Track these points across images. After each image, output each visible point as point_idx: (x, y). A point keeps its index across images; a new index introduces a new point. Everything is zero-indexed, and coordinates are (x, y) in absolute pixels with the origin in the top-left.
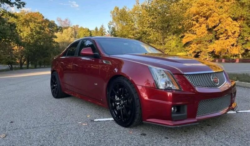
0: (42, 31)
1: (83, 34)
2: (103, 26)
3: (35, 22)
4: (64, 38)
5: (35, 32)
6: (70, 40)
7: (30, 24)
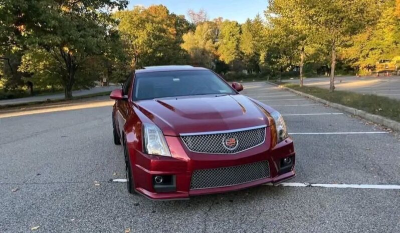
0: (163, 34)
1: (229, 32)
2: (259, 15)
3: (153, 22)
4: (196, 42)
5: (153, 36)
6: (205, 44)
7: (147, 25)
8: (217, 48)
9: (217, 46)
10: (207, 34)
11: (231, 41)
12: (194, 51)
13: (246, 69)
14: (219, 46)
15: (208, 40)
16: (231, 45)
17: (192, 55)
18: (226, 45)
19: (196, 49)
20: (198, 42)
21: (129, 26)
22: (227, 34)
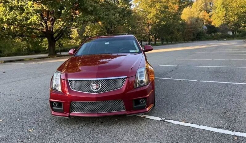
0: (167, 10)
3: (160, 2)
4: (192, 13)
5: (160, 11)
6: (199, 14)
7: (156, 4)
8: (210, 16)
9: (211, 15)
10: (201, 7)
11: (222, 11)
12: (191, 19)
13: (231, 30)
14: (212, 15)
15: (201, 11)
16: (222, 13)
17: (189, 22)
18: (217, 14)
19: (192, 18)
20: (194, 13)
21: (145, 6)
22: (219, 6)
